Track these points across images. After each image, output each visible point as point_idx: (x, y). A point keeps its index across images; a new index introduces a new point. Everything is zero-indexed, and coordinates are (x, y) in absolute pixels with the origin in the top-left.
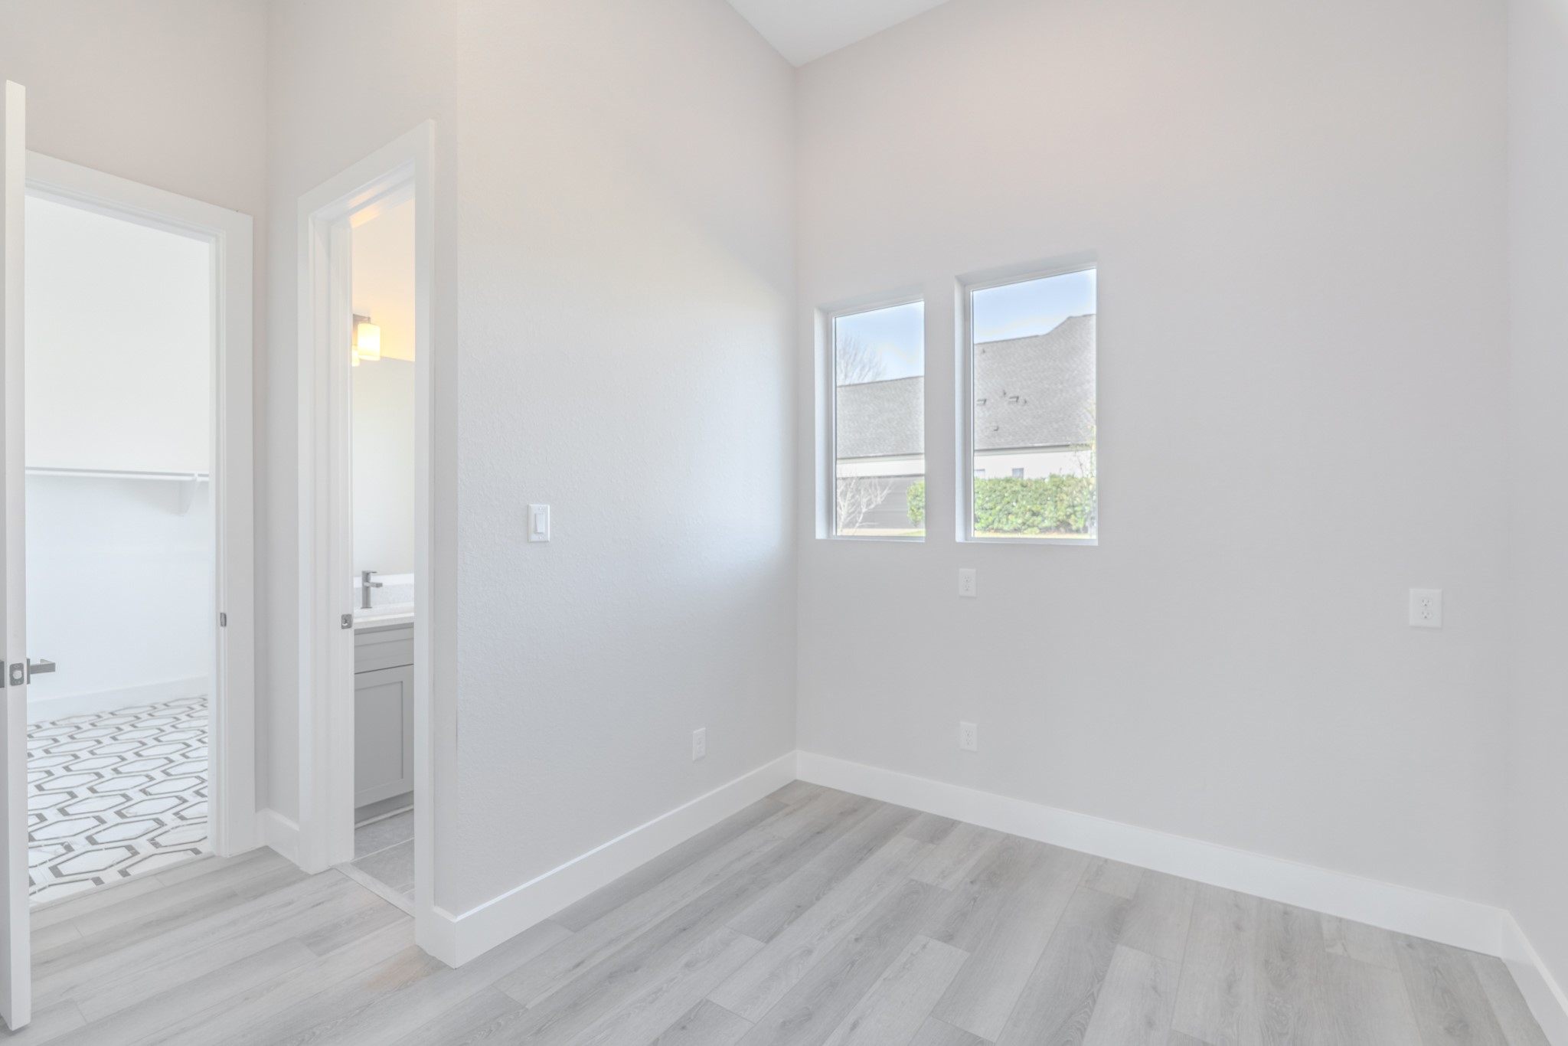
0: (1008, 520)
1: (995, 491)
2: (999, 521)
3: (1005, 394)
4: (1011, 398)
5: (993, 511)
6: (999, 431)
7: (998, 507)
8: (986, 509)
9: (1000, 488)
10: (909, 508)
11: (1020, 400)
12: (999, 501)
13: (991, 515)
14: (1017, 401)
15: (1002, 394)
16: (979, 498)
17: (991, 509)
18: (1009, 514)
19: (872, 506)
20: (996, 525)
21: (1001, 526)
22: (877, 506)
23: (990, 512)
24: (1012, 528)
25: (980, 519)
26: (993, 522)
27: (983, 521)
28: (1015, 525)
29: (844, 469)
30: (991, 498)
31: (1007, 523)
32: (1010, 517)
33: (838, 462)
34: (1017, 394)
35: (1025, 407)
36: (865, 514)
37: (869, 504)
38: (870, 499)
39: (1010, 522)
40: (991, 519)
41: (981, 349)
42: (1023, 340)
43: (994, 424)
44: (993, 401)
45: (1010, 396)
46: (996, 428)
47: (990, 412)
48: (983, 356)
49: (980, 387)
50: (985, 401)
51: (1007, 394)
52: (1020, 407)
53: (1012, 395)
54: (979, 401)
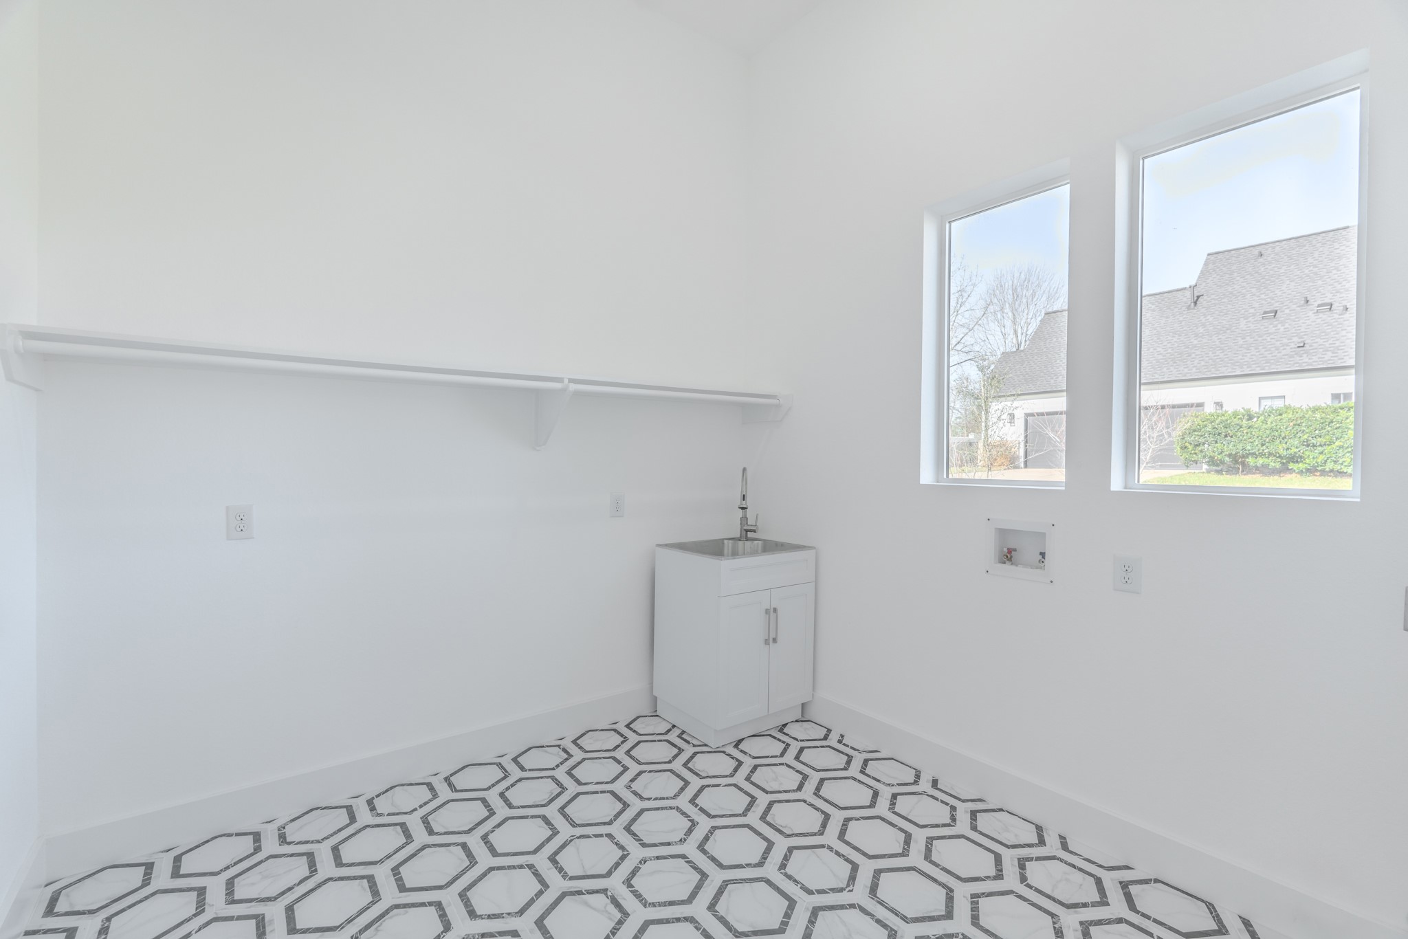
3: (1307, 302)
4: (1319, 306)
5: (1327, 448)
6: (1307, 347)
8: (1314, 446)
13: (1321, 453)
15: (1303, 302)
16: (1303, 432)
17: (1324, 446)
20: (1329, 466)
23: (1320, 449)
25: (1301, 458)
26: (1325, 462)
27: (1307, 461)
29: (1148, 397)
33: (1142, 387)
34: (1329, 301)
38: (1162, 435)
40: (1321, 458)
41: (1256, 252)
42: (1324, 235)
43: (1295, 339)
44: (1287, 311)
45: (1316, 304)
46: (1302, 345)
47: (1287, 325)
48: (1261, 260)
49: (1263, 296)
50: (1276, 312)
51: (1311, 301)
52: (1336, 316)
53: (1319, 302)
54: (1265, 313)
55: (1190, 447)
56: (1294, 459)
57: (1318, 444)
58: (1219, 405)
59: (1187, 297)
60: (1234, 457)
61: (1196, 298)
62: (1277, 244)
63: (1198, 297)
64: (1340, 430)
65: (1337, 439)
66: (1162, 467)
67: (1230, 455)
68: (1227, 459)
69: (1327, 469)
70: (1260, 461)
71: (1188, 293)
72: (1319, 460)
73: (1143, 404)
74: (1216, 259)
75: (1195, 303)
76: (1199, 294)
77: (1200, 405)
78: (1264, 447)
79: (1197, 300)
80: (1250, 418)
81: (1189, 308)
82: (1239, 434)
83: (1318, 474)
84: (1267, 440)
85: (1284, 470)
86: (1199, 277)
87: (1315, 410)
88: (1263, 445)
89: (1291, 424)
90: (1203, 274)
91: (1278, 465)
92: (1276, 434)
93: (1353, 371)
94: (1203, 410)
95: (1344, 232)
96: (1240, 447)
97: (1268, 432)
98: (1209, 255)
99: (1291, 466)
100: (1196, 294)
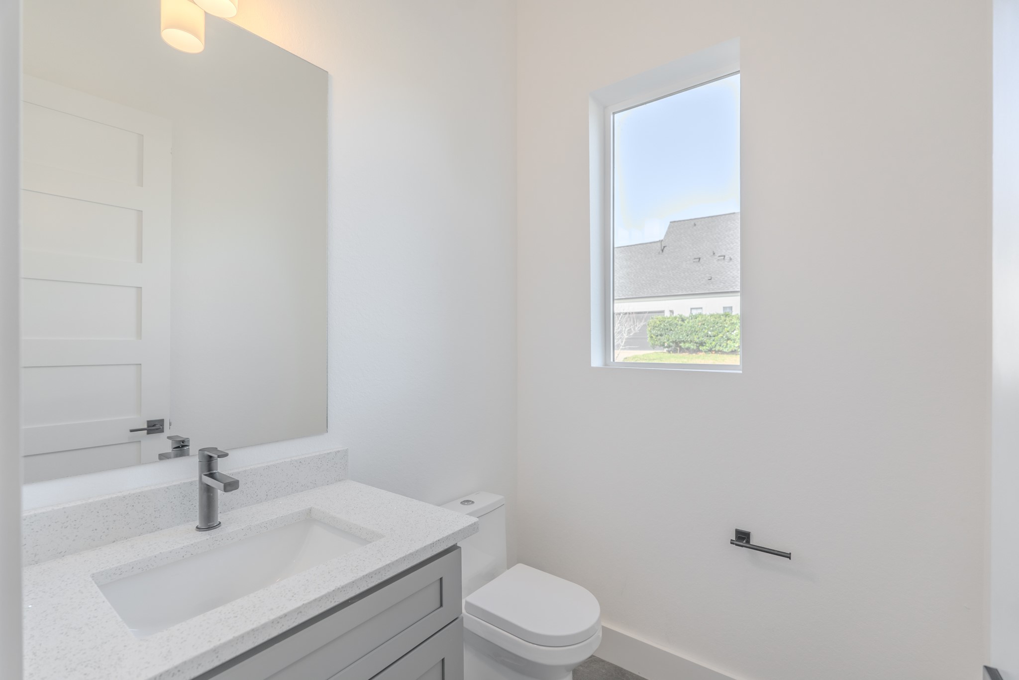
0: (727, 344)
1: (718, 323)
2: (720, 345)
3: (714, 254)
4: (719, 257)
5: (716, 338)
6: (713, 280)
7: (721, 335)
8: (710, 336)
9: (721, 321)
10: (648, 336)
11: (726, 258)
12: (721, 330)
13: (714, 340)
14: (724, 259)
15: (712, 254)
16: (705, 328)
17: (714, 336)
18: (728, 339)
19: (631, 334)
20: (718, 348)
21: (721, 349)
22: (635, 334)
23: (713, 338)
24: (730, 350)
25: (705, 343)
26: (716, 346)
27: (707, 345)
28: (733, 348)
29: (619, 307)
30: (714, 328)
31: (726, 347)
32: (729, 342)
33: (615, 301)
34: (723, 254)
35: (731, 263)
36: (627, 339)
37: (629, 332)
38: (631, 329)
39: (728, 346)
40: (714, 343)
41: (693, 223)
42: (724, 216)
43: (708, 275)
44: (705, 259)
45: (718, 255)
46: (710, 278)
47: (704, 267)
48: (695, 228)
49: (694, 249)
50: (700, 259)
51: (716, 254)
52: (726, 263)
53: (719, 255)
54: (695, 259)
55: (654, 337)
56: (702, 344)
57: (712, 335)
58: (672, 312)
59: (658, 247)
60: (676, 343)
61: (663, 248)
62: (703, 219)
63: (664, 247)
64: (721, 328)
65: (720, 333)
66: (630, 349)
67: (673, 342)
68: (671, 344)
69: (717, 350)
70: (687, 345)
71: (659, 244)
72: (713, 345)
73: (616, 311)
74: (675, 226)
75: (662, 251)
76: (664, 245)
77: (663, 312)
78: (688, 337)
79: (664, 249)
80: (683, 320)
81: (659, 253)
82: (676, 329)
83: (714, 352)
84: (689, 333)
85: (697, 351)
86: (665, 235)
87: (711, 315)
88: (687, 336)
89: (700, 324)
90: (668, 233)
91: (695, 348)
92: (693, 329)
93: (739, 294)
94: (664, 315)
95: (733, 216)
96: (677, 336)
97: (689, 328)
98: (671, 222)
99: (701, 348)
100: (663, 245)
